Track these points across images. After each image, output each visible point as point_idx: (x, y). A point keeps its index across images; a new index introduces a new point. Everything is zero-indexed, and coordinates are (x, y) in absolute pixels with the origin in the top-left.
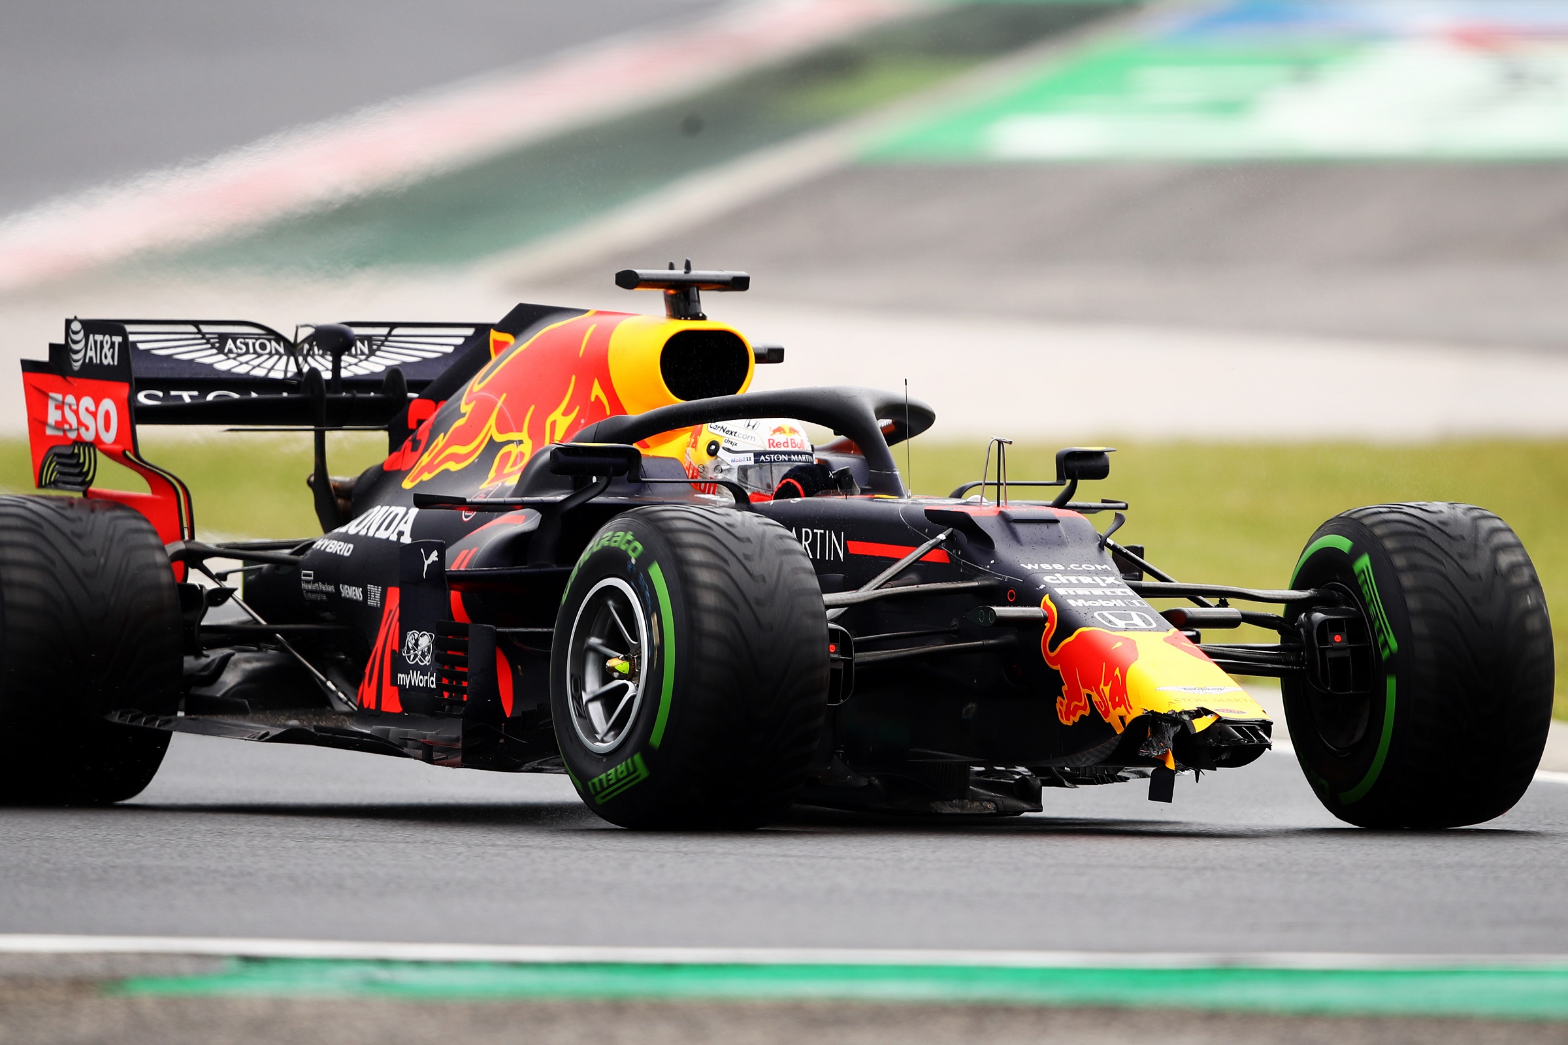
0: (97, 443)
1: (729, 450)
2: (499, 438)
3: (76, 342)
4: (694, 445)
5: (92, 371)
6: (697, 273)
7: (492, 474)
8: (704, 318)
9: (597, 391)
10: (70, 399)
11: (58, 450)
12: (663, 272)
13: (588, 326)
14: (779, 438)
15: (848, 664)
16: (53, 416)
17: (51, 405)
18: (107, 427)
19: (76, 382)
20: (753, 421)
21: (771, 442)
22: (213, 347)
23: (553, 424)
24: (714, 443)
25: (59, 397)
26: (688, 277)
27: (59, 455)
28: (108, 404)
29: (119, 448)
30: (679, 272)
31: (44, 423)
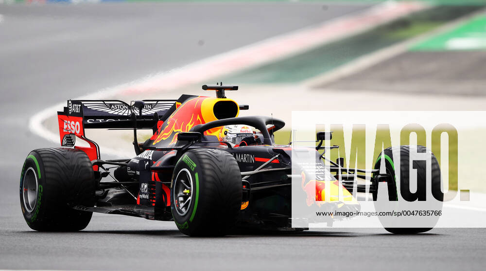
0: (75, 134)
1: (230, 133)
2: (175, 131)
3: (70, 106)
4: (221, 132)
5: (74, 114)
6: (224, 85)
7: (173, 141)
8: (225, 98)
9: (198, 118)
10: (69, 122)
11: (67, 136)
12: (215, 85)
13: (197, 100)
14: (243, 130)
15: (249, 191)
16: (65, 127)
17: (65, 123)
18: (77, 130)
19: (70, 117)
20: (236, 125)
21: (241, 131)
22: (108, 107)
23: (188, 127)
24: (226, 131)
25: (66, 121)
26: (221, 87)
27: (67, 137)
28: (78, 123)
29: (80, 135)
30: (219, 85)
31: (63, 128)
